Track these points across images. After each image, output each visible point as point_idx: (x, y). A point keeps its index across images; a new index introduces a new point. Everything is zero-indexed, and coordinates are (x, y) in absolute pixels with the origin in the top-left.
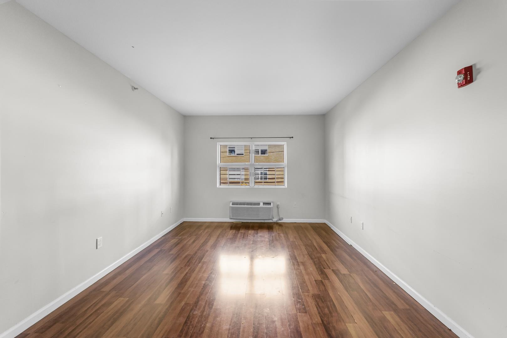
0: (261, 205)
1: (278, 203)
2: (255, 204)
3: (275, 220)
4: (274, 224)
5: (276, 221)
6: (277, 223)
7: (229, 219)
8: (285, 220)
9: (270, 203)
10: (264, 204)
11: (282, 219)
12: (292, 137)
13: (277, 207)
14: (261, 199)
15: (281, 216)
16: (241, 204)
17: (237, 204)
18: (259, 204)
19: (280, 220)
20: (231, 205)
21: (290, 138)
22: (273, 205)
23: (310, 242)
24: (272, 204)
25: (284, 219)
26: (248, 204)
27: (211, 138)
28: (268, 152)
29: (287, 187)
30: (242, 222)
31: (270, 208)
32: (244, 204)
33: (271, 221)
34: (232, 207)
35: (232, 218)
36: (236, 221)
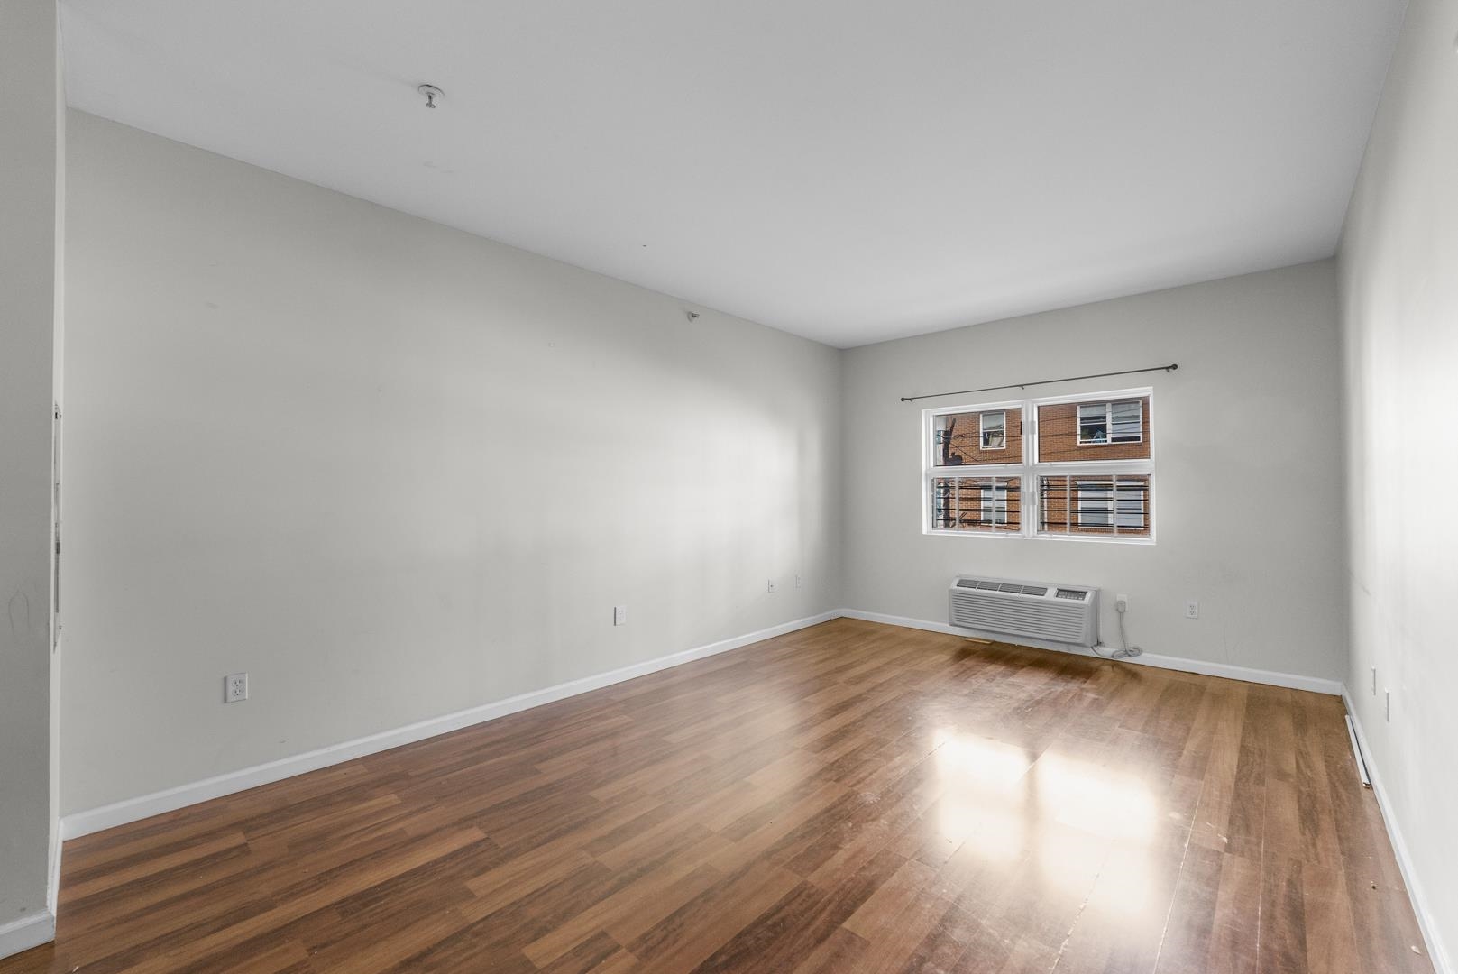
0: (1050, 595)
1: (1121, 597)
2: (1028, 590)
3: (1106, 651)
4: (1103, 664)
5: (1112, 656)
6: (1115, 664)
7: (948, 625)
8: (1147, 658)
9: (1084, 593)
10: (1061, 592)
11: (1138, 651)
12: (1175, 367)
13: (1118, 610)
14: (1053, 577)
15: (1132, 643)
16: (984, 585)
17: (972, 584)
18: (1042, 592)
19: (1127, 653)
20: (954, 586)
21: (1168, 368)
22: (1094, 597)
24: (1088, 596)
25: (1143, 654)
26: (1007, 587)
27: (903, 400)
30: (992, 643)
31: (1084, 609)
32: (994, 586)
34: (956, 593)
35: (957, 623)
36: (974, 636)
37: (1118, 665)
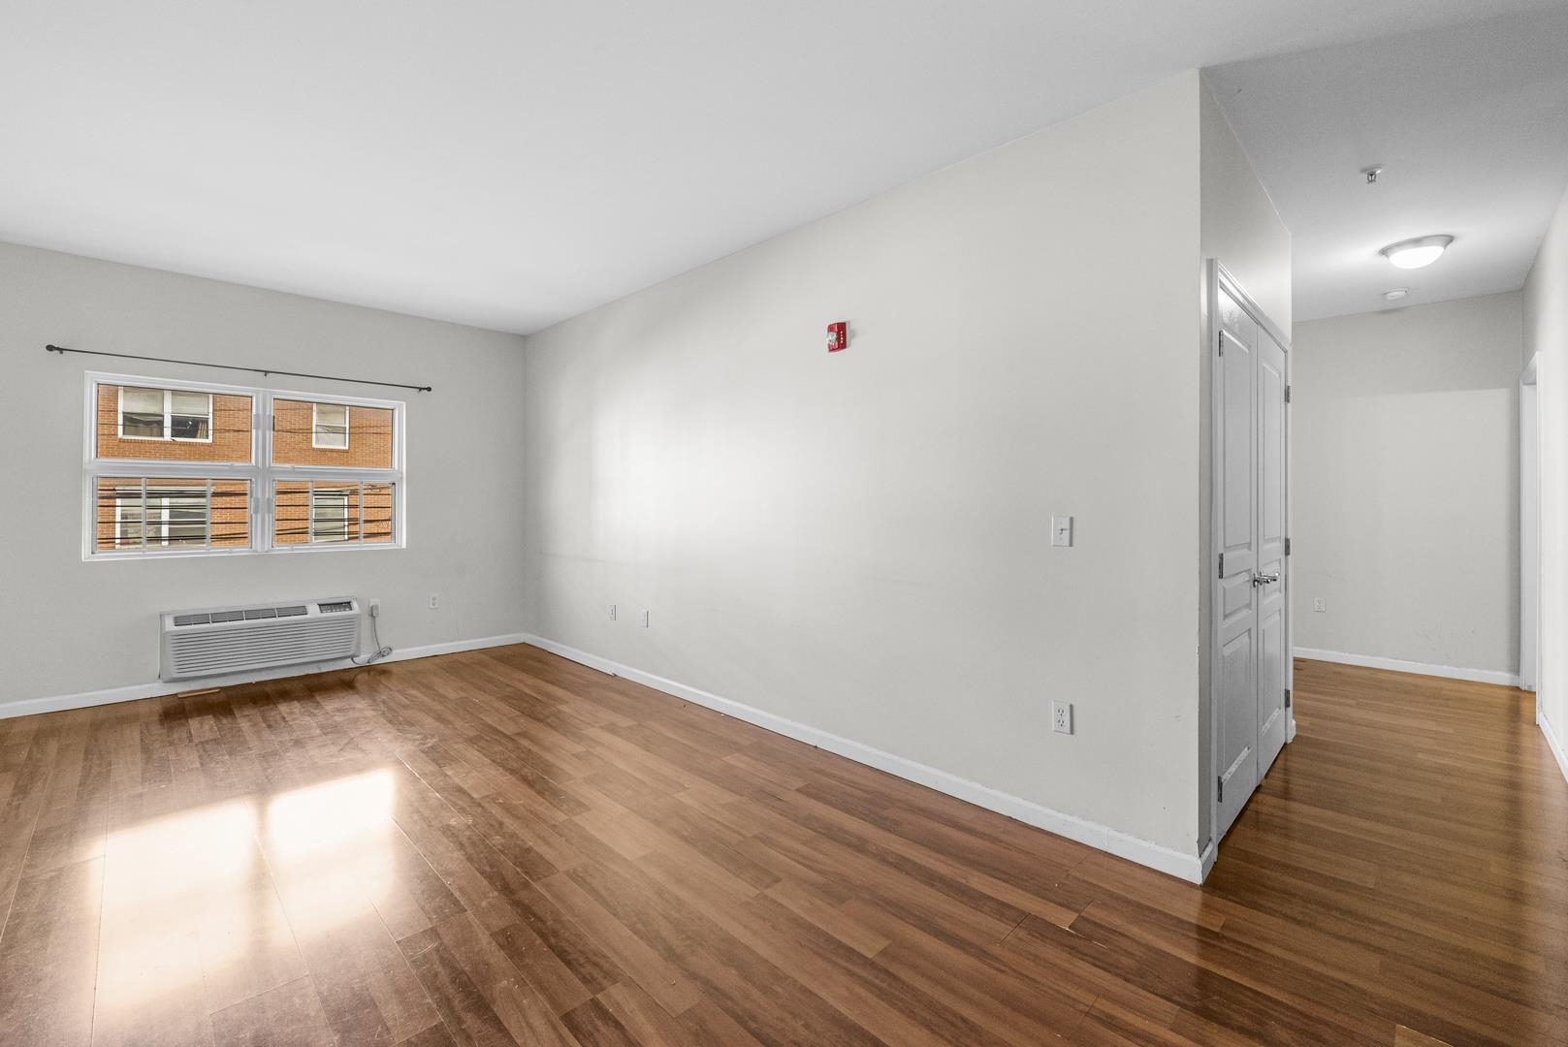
0: (314, 611)
1: (374, 601)
2: (284, 612)
3: (362, 659)
4: (359, 673)
5: (368, 662)
6: (367, 669)
7: (159, 685)
8: (399, 654)
9: (349, 603)
10: (324, 606)
11: (388, 651)
12: (429, 389)
13: (372, 615)
14: (309, 593)
15: (384, 644)
16: (218, 617)
17: (201, 619)
18: (303, 610)
19: (381, 654)
20: (169, 625)
21: (420, 389)
22: (359, 606)
23: (508, 689)
24: (355, 605)
25: (394, 652)
26: (251, 614)
27: (50, 348)
28: (211, 426)
29: (404, 546)
30: (222, 689)
31: (351, 620)
32: (236, 616)
33: (348, 664)
34: (180, 636)
35: (179, 675)
36: (188, 689)
37: (373, 669)
